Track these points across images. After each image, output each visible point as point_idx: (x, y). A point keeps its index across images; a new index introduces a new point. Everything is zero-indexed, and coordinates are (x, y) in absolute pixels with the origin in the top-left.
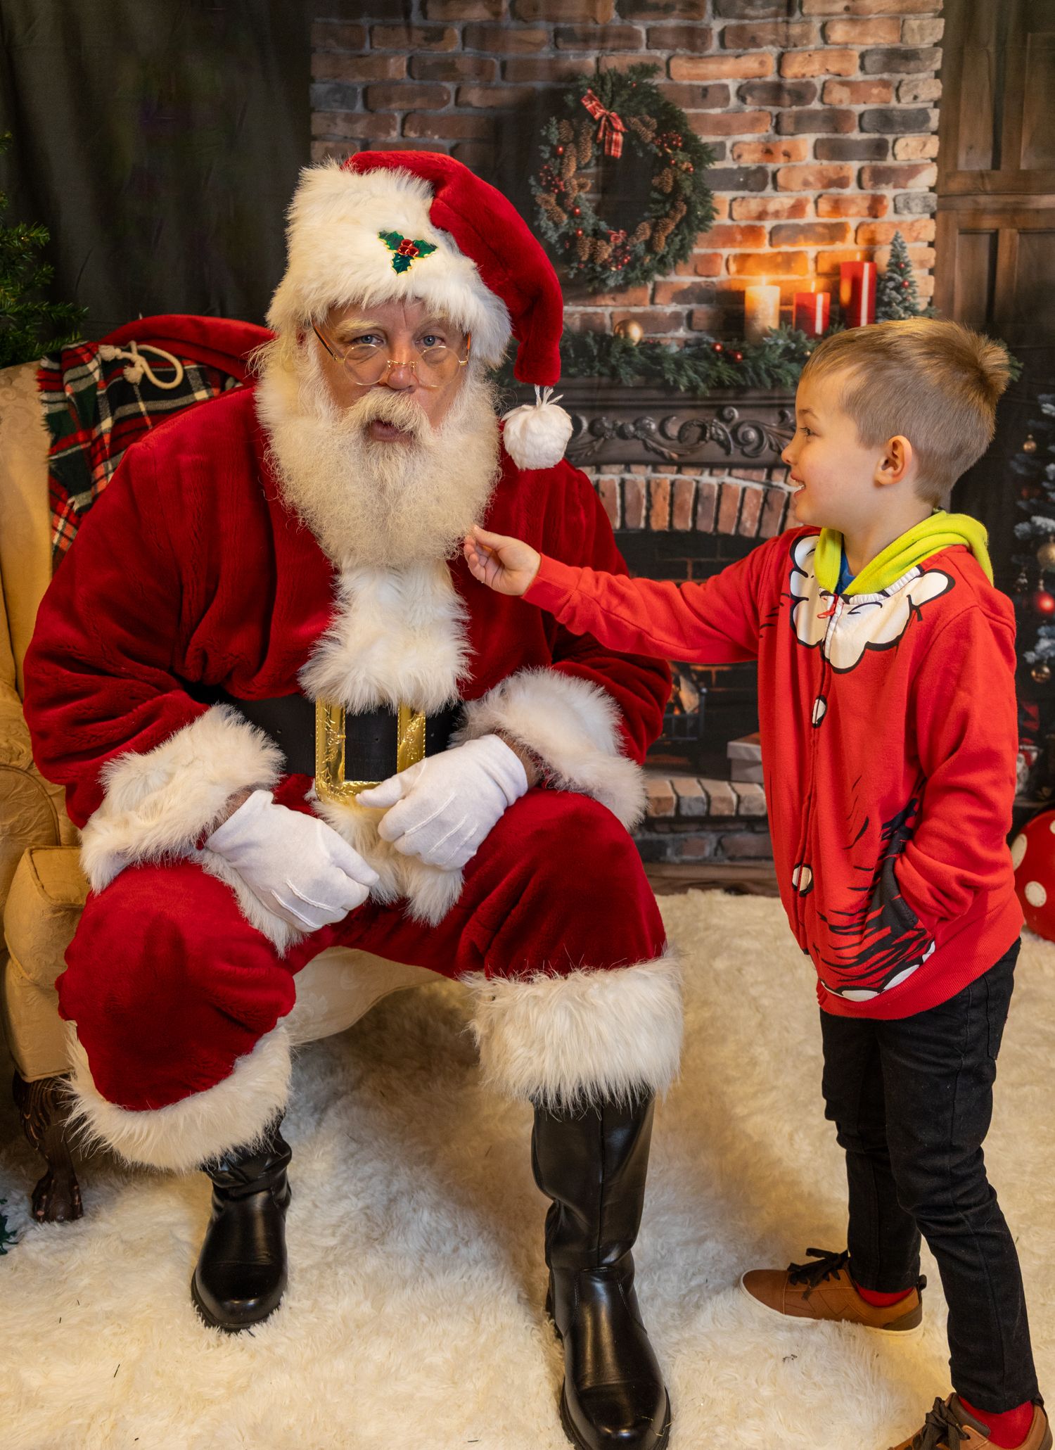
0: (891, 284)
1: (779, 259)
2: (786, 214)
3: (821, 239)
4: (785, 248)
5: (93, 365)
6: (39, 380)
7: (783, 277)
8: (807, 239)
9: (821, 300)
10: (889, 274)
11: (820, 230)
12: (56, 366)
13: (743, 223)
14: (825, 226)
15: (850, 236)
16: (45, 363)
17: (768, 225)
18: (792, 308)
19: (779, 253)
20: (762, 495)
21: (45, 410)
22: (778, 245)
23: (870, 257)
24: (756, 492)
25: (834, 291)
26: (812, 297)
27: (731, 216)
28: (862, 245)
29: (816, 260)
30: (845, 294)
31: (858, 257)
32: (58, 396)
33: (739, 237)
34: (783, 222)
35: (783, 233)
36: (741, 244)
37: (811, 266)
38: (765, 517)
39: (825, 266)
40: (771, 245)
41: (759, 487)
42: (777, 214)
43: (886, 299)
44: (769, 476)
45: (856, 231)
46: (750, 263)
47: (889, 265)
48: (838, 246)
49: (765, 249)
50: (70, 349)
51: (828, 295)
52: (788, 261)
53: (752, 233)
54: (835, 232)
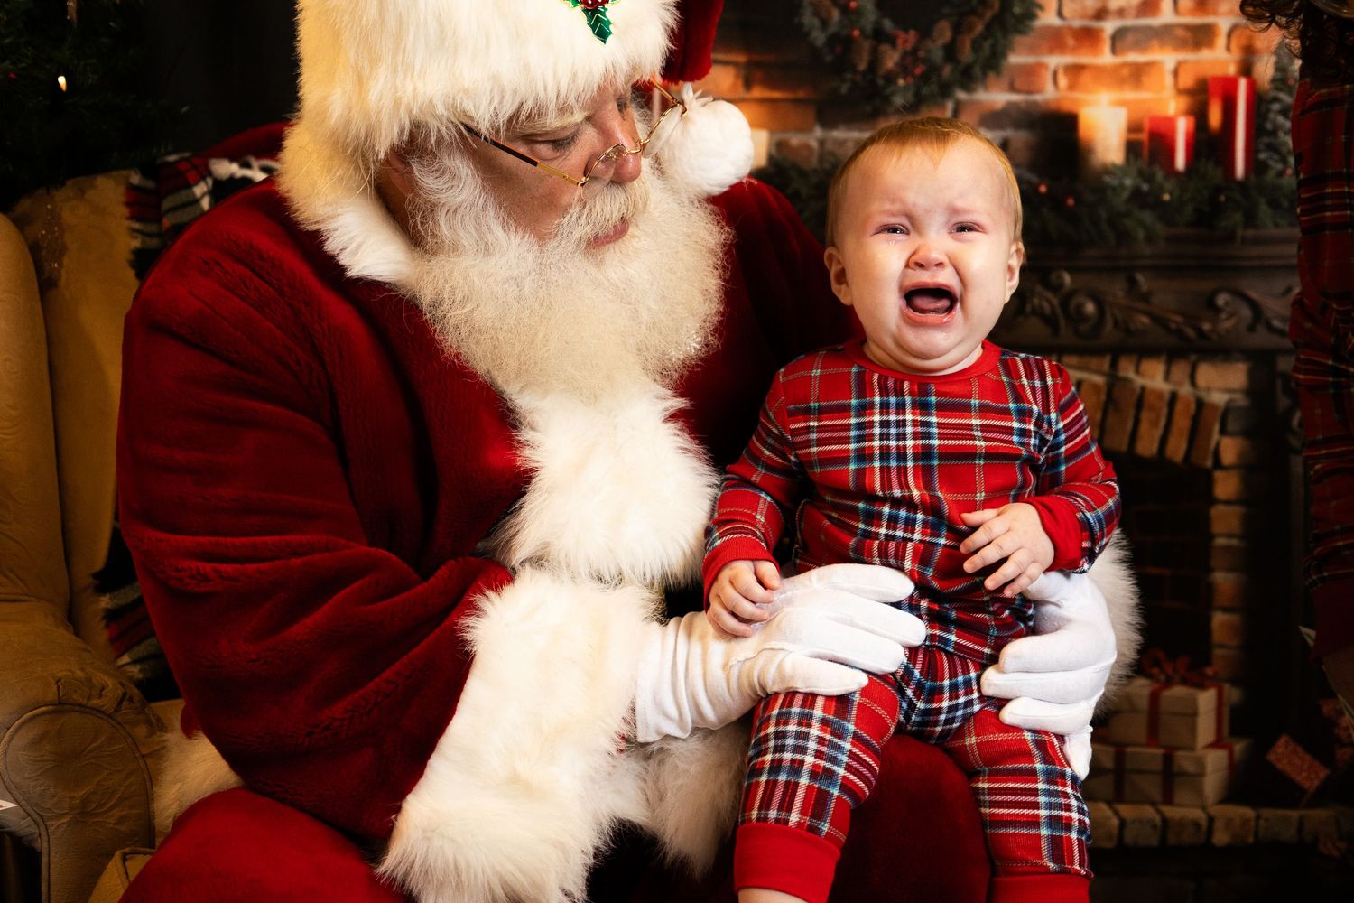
0: (1276, 107)
1: (1125, 72)
2: (1133, 12)
3: (1181, 45)
4: (1134, 57)
5: (200, 189)
6: (128, 204)
7: (1130, 95)
8: (1162, 44)
9: (1182, 127)
10: (1273, 94)
11: (1181, 33)
12: (150, 184)
13: (1077, 23)
14: (1188, 27)
15: (1221, 41)
16: (136, 179)
17: (1109, 26)
18: (1144, 137)
19: (1125, 65)
20: (1104, 389)
21: (136, 243)
22: (1123, 52)
23: (1246, 69)
24: (1095, 387)
25: (1199, 114)
26: (1170, 122)
27: (1060, 14)
28: (1236, 55)
29: (1176, 73)
30: (1215, 117)
31: (1232, 70)
32: (153, 228)
33: (1071, 42)
34: (1130, 22)
35: (1130, 38)
36: (1074, 50)
37: (1169, 80)
38: (1111, 420)
39: (1187, 80)
40: (1114, 51)
41: (1099, 380)
42: (1121, 13)
43: (1269, 126)
44: (1114, 365)
45: (1229, 35)
46: (1086, 78)
47: (1273, 81)
48: (1206, 55)
49: (1106, 58)
50: (171, 164)
51: (1192, 120)
52: (1137, 74)
53: (1088, 37)
54: (1200, 36)
